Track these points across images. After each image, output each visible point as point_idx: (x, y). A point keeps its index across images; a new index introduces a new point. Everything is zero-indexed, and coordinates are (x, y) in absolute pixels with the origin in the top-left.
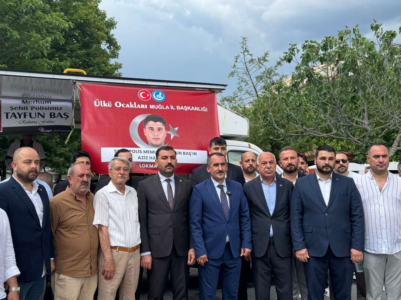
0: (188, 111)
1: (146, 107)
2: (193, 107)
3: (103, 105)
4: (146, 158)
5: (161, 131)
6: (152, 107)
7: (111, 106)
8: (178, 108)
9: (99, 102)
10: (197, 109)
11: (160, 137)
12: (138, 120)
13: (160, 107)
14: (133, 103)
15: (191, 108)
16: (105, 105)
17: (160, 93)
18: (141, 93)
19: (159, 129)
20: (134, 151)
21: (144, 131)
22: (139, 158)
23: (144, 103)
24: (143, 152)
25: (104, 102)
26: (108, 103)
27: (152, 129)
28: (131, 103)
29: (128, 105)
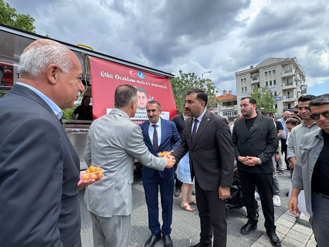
0: (158, 87)
1: (135, 82)
3: (107, 76)
4: (136, 117)
5: (144, 99)
6: (138, 82)
7: (112, 78)
8: (152, 84)
9: (104, 73)
11: (144, 103)
13: (142, 82)
14: (126, 78)
15: (159, 86)
16: (108, 76)
17: (142, 74)
18: (131, 72)
19: (143, 97)
23: (133, 79)
25: (108, 73)
26: (110, 75)
27: (139, 97)
28: (125, 77)
29: (123, 78)
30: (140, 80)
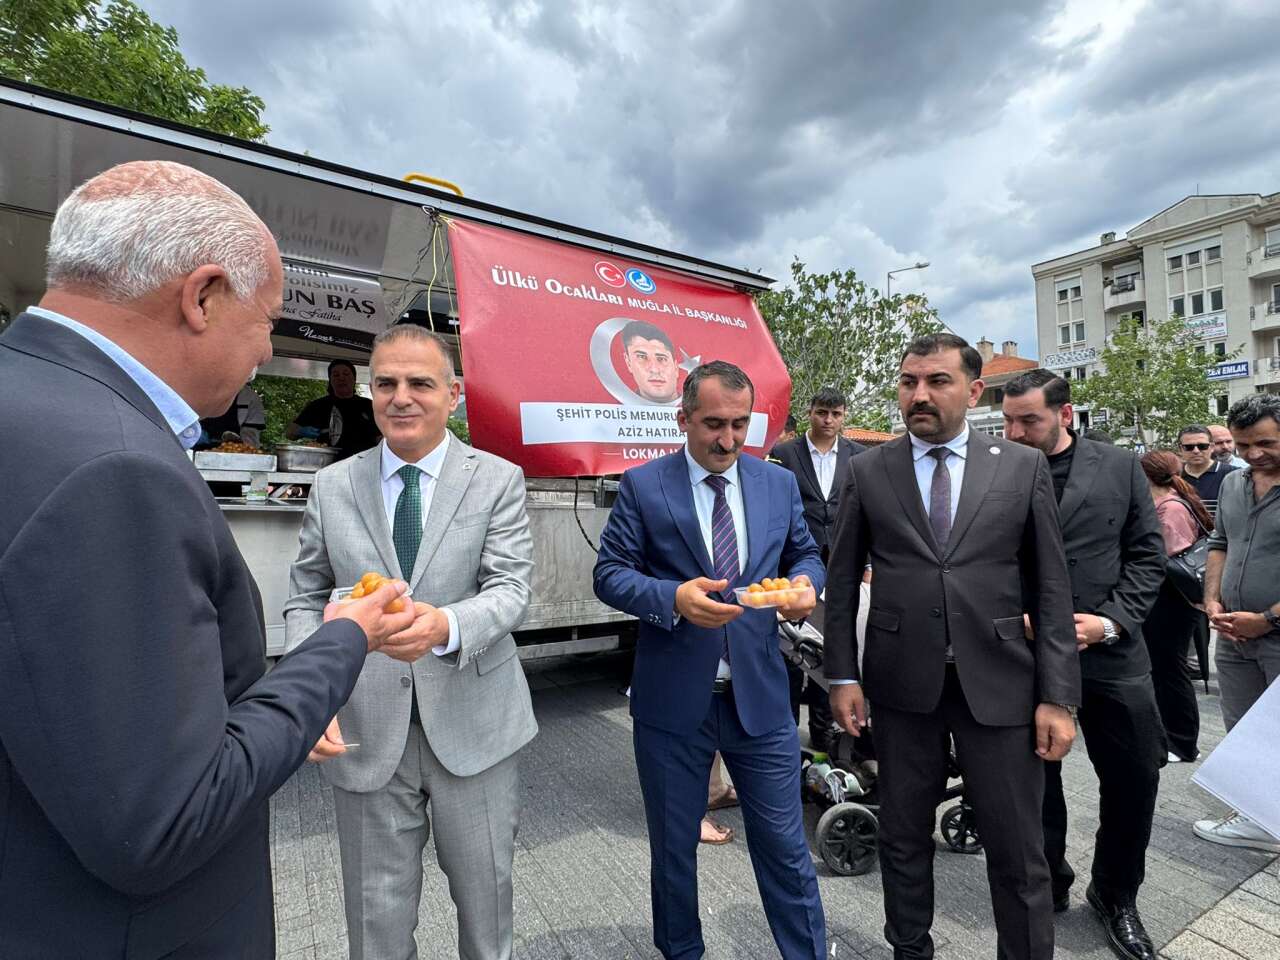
0: (711, 323)
1: (621, 303)
2: (717, 316)
3: (516, 282)
4: (637, 432)
5: (664, 362)
6: (633, 303)
7: (536, 288)
8: (690, 312)
9: (504, 273)
10: (726, 320)
11: (665, 377)
12: (608, 330)
13: (650, 305)
14: (588, 289)
15: (715, 317)
16: (521, 283)
17: (643, 278)
18: (602, 270)
19: (660, 358)
20: (607, 414)
21: (627, 360)
22: (620, 434)
23: (615, 292)
24: (628, 415)
25: (518, 274)
26: (527, 279)
27: (644, 356)
28: (583, 287)
29: (576, 290)
30: (642, 296)
